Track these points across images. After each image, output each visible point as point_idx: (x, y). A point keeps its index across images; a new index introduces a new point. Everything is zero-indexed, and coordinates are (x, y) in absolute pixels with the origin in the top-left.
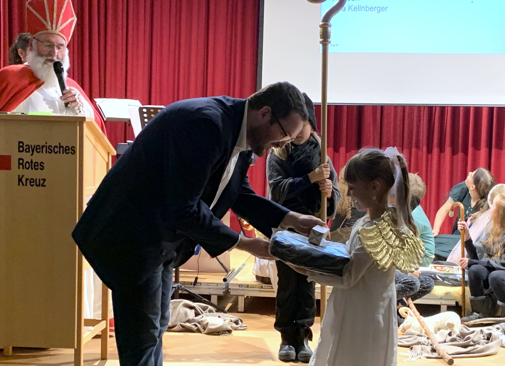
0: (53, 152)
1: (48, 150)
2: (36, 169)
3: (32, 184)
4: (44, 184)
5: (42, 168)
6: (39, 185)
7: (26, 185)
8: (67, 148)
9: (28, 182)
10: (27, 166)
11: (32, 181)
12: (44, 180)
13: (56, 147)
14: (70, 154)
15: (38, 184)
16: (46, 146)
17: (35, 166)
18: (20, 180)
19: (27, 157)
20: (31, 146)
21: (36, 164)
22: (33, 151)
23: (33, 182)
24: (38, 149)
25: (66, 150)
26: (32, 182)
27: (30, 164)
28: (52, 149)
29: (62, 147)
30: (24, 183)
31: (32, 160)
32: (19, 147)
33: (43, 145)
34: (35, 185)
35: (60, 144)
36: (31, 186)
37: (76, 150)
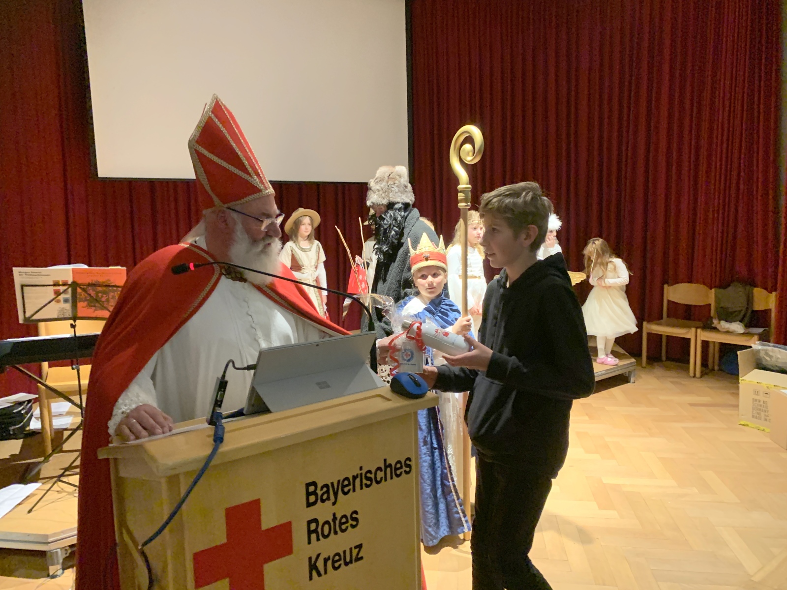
0: (374, 483)
1: (364, 481)
2: (343, 531)
3: (337, 565)
4: (359, 556)
5: (354, 523)
6: (351, 562)
7: (326, 572)
8: (398, 466)
9: (329, 563)
10: (326, 532)
11: (337, 558)
12: (359, 547)
13: (379, 469)
14: (403, 473)
15: (348, 560)
16: (361, 474)
17: (341, 524)
18: (313, 567)
19: (323, 512)
20: (332, 484)
21: (344, 520)
22: (336, 494)
23: (340, 560)
24: (347, 486)
25: (396, 469)
26: (338, 561)
27: (332, 524)
28: (372, 476)
29: (390, 465)
30: (322, 571)
31: (334, 515)
32: (308, 494)
33: (355, 475)
34: (343, 566)
35: (385, 460)
36: (335, 568)
37: (413, 463)
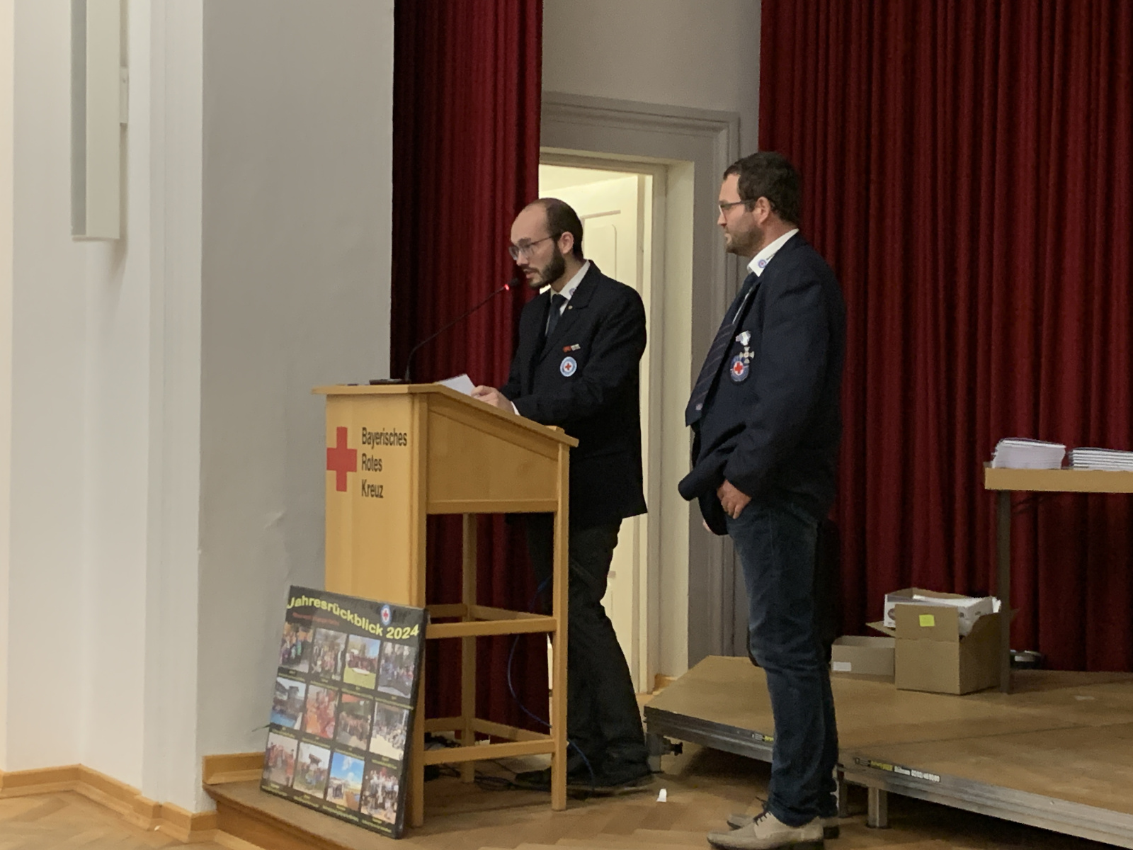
0: (389, 445)
1: (385, 440)
2: (376, 470)
3: (373, 493)
4: (382, 494)
5: (380, 468)
6: (378, 496)
7: (368, 496)
8: (400, 436)
9: (370, 490)
10: (369, 466)
11: (372, 489)
12: (382, 487)
13: (391, 434)
14: (402, 445)
15: (377, 493)
16: (384, 434)
17: (375, 465)
18: (363, 488)
19: (369, 451)
20: (373, 434)
21: (376, 463)
22: (373, 442)
23: (374, 491)
24: (377, 438)
25: (399, 439)
27: (371, 462)
28: (388, 437)
29: (396, 434)
30: (367, 492)
31: (372, 456)
32: (364, 435)
33: (381, 433)
34: (375, 495)
35: (394, 429)
36: (372, 496)
37: (407, 438)
